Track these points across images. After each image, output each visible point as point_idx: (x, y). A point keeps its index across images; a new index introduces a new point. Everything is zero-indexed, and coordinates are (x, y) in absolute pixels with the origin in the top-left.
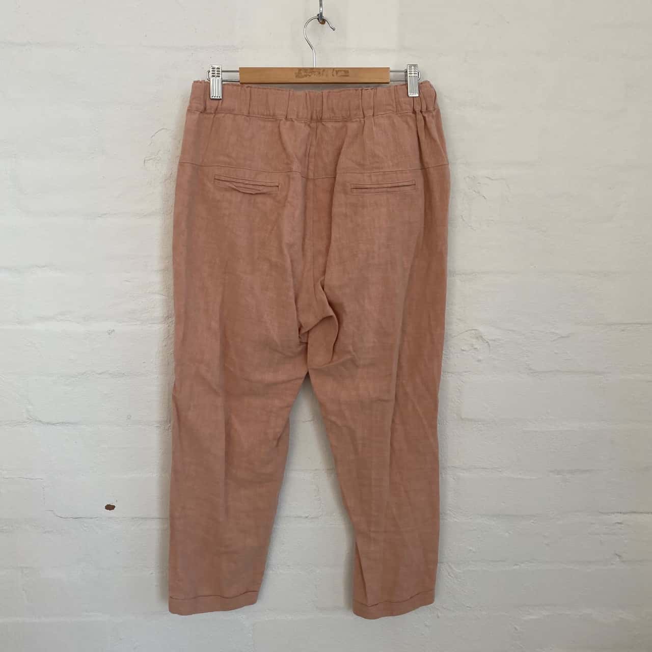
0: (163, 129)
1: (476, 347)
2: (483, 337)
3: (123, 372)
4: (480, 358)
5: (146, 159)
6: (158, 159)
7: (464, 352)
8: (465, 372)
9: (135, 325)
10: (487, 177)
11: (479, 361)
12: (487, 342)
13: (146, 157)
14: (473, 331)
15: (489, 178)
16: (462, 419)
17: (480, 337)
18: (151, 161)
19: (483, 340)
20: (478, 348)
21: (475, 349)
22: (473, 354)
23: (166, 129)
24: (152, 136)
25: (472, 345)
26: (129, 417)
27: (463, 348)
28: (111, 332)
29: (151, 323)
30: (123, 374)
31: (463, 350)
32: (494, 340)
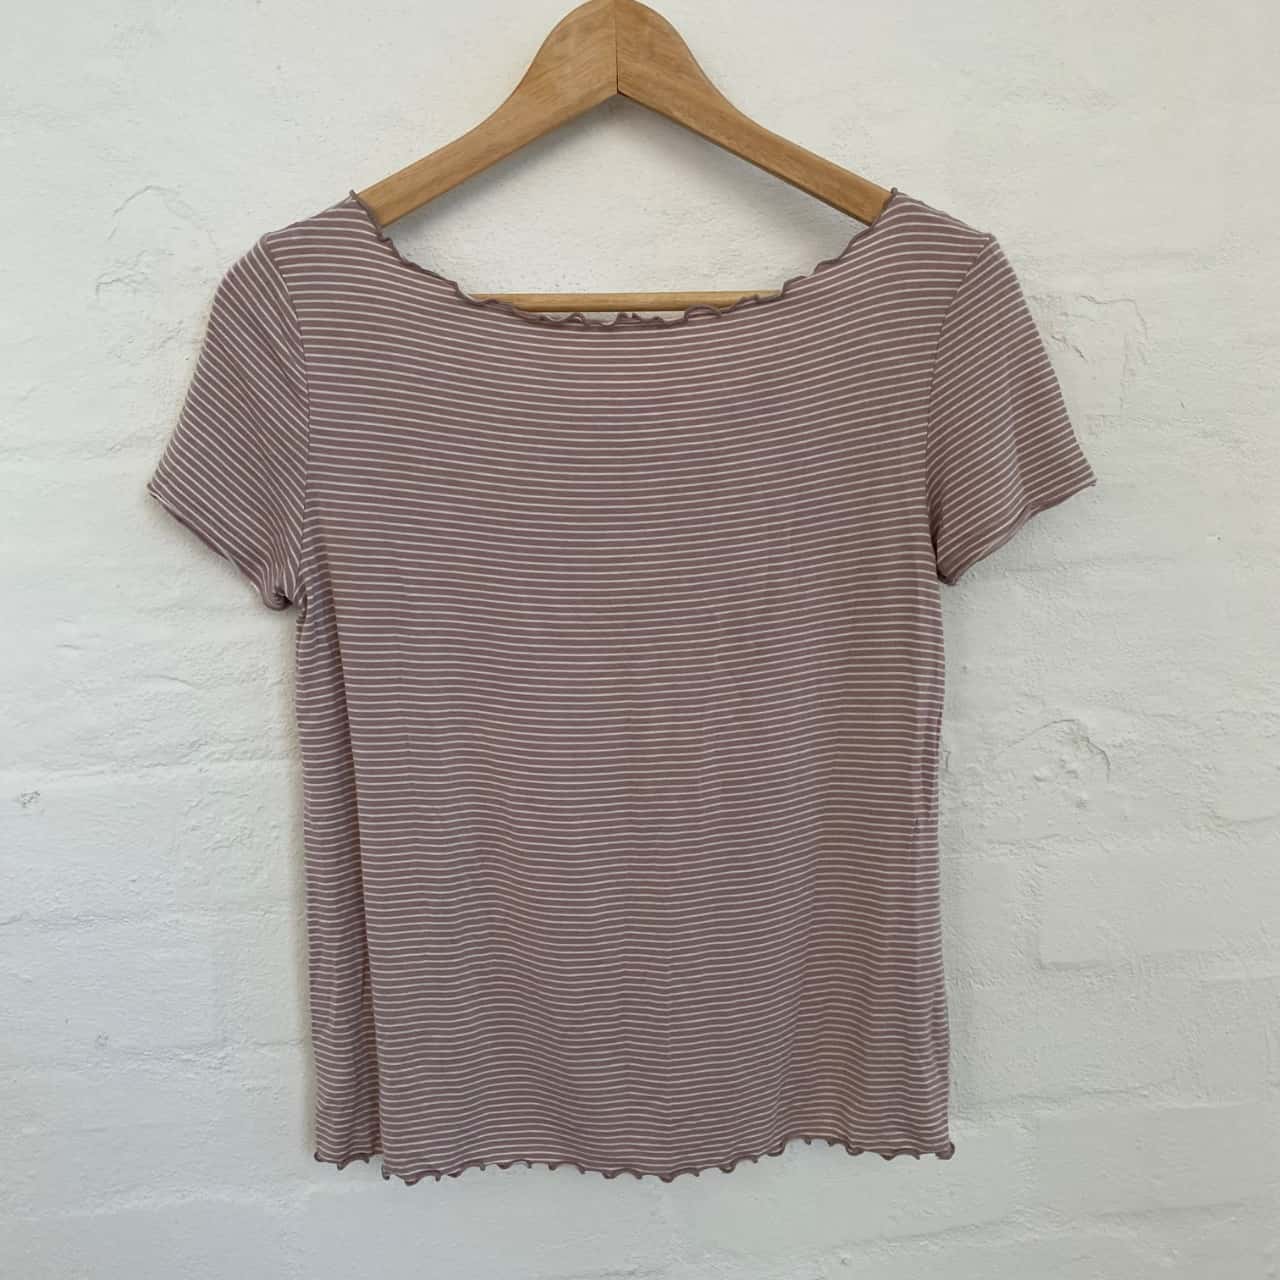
0: (148, 188)
1: (1074, 766)
2: (1091, 739)
3: (75, 916)
4: (1085, 796)
5: (103, 280)
6: (139, 278)
7: (1041, 784)
8: (1047, 837)
9: (102, 772)
10: (1085, 297)
11: (1081, 804)
12: (1103, 752)
13: (100, 277)
14: (1065, 726)
15: (1092, 299)
16: (1042, 967)
17: (1080, 738)
18: (120, 284)
19: (1092, 747)
20: (1079, 772)
21: (1072, 772)
22: (1065, 787)
23: (158, 188)
24: (116, 211)
25: (1062, 763)
26: (102, 1041)
27: (1038, 774)
28: (28, 799)
29: (147, 767)
30: (75, 919)
31: (1038, 779)
32: (1121, 746)
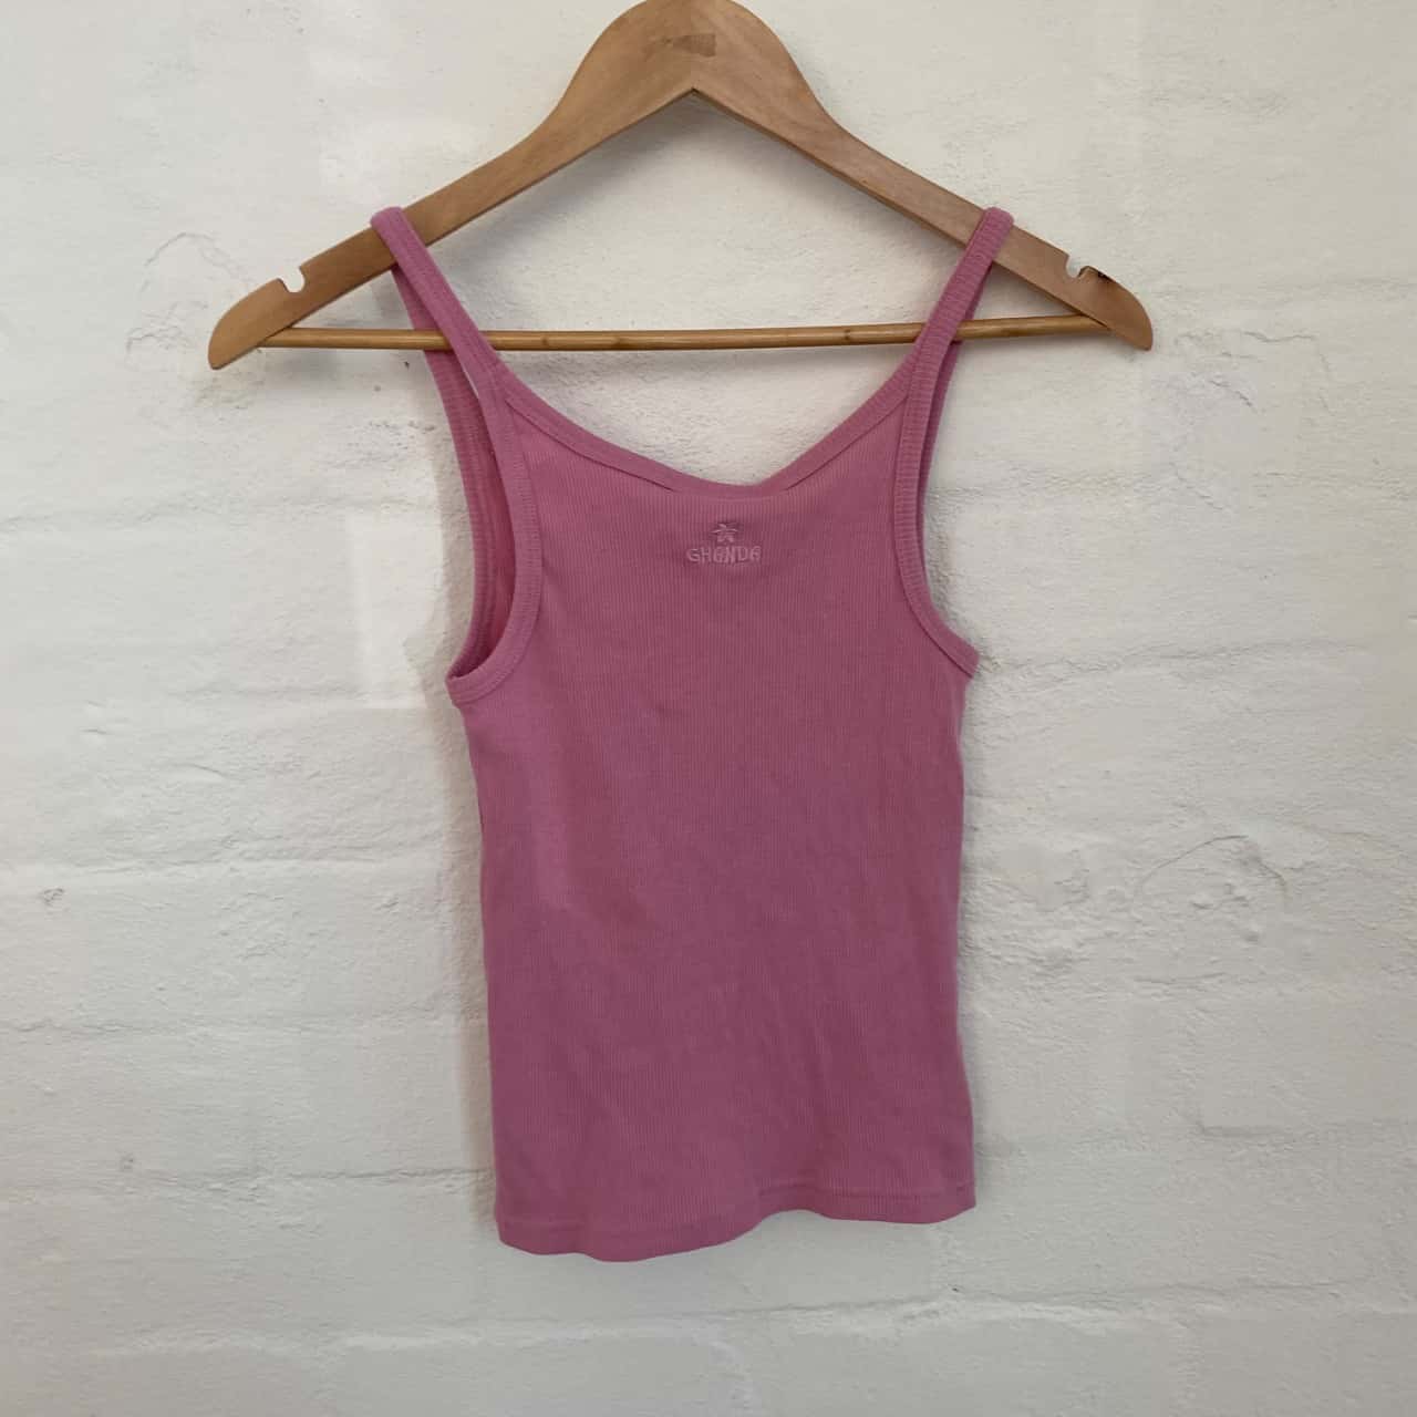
2: (1265, 861)
3: (99, 1024)
4: (1255, 928)
5: (134, 335)
6: (172, 332)
7: (1202, 912)
8: (1207, 976)
9: (129, 869)
10: (1252, 334)
11: (1252, 938)
12: (1279, 876)
13: (132, 332)
14: (1229, 842)
15: (1261, 337)
16: (1204, 1131)
17: (1251, 860)
18: (152, 340)
19: (1265, 869)
20: (1248, 898)
21: (1241, 899)
22: (1230, 917)
23: (193, 236)
24: (150, 260)
25: (1228, 889)
26: (127, 1163)
27: (1197, 901)
28: (50, 897)
29: (176, 864)
30: (100, 1028)
31: (1202, 907)
32: (1300, 870)
